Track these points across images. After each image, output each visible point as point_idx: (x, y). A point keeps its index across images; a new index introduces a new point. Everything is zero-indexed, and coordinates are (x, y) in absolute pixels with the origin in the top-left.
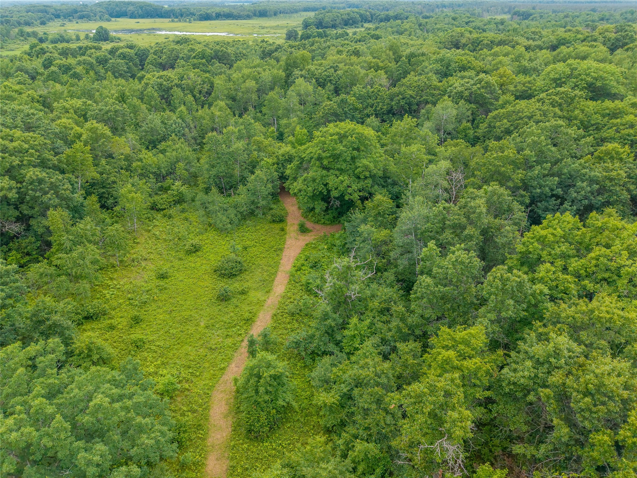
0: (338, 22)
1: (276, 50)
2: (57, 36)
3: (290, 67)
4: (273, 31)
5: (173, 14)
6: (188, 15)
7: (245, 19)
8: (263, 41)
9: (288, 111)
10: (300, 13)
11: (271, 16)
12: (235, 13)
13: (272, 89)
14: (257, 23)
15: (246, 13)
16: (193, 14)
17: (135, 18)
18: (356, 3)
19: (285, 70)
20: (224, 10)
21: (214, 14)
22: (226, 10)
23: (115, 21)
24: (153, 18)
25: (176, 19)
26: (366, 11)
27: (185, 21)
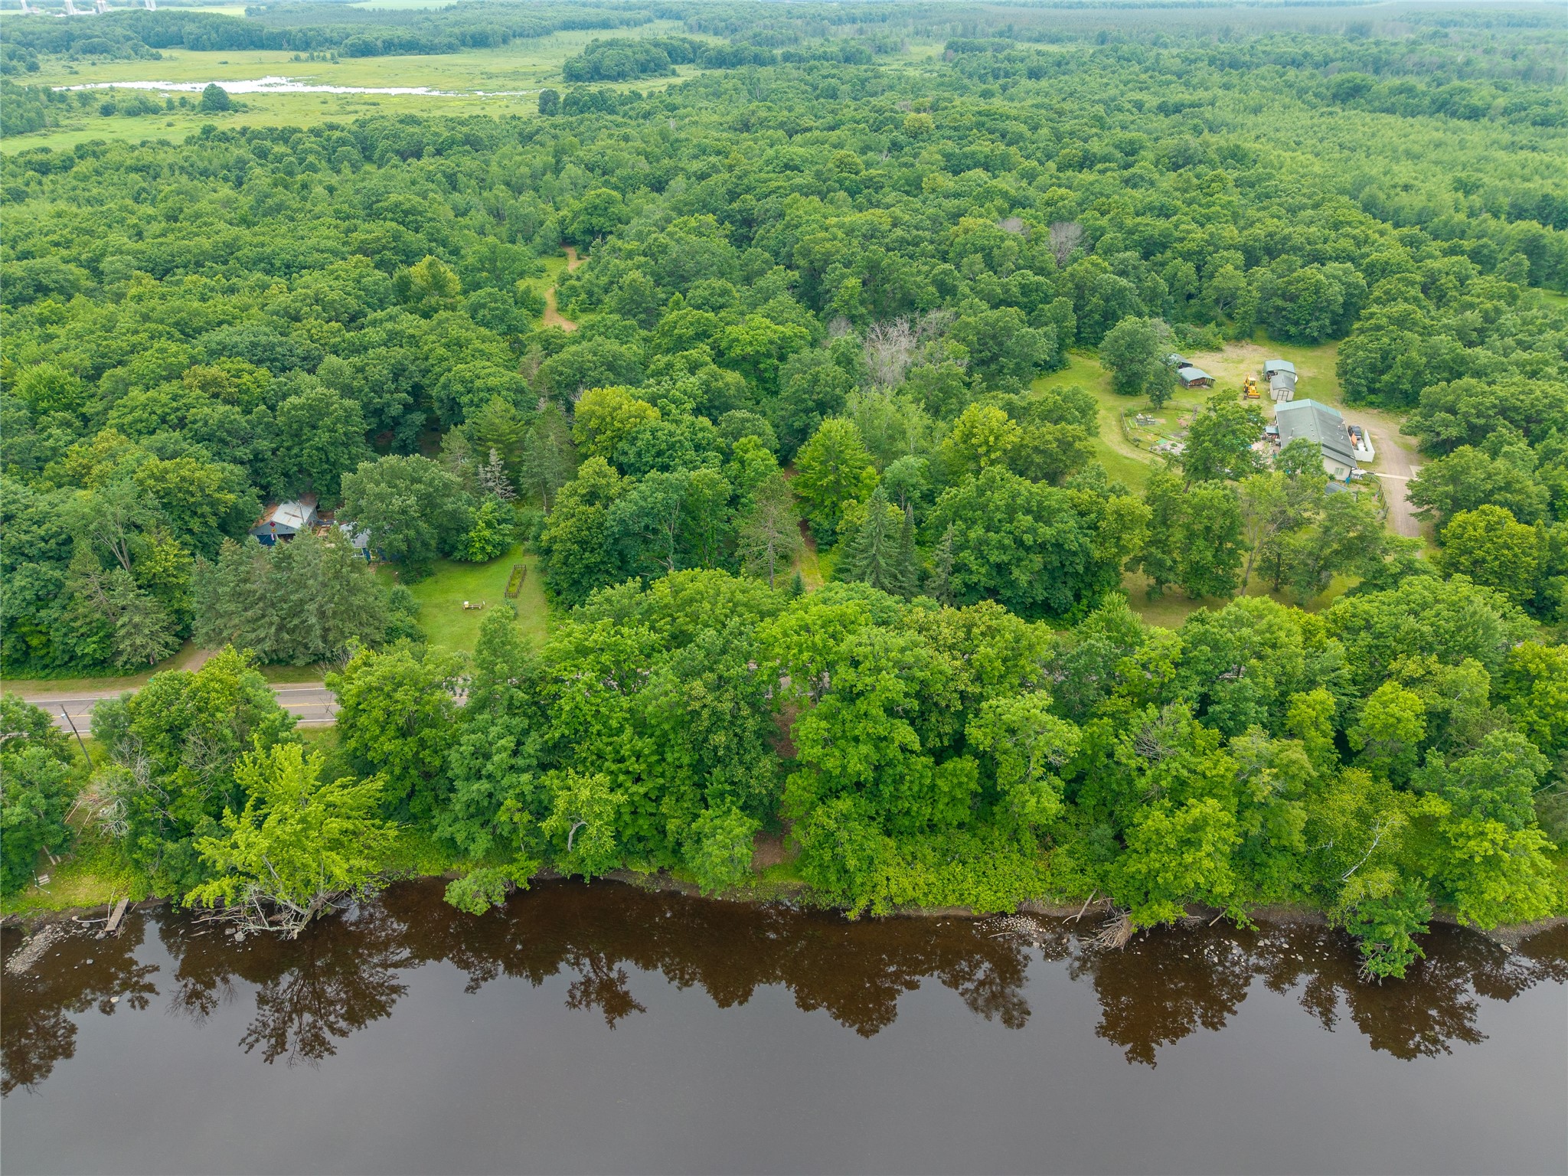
0: (627, 68)
1: (537, 132)
2: (137, 103)
3: (559, 154)
4: (511, 84)
5: (288, 42)
6: (320, 44)
7: (443, 53)
8: (514, 117)
9: (562, 191)
10: (556, 33)
11: (496, 45)
12: (424, 41)
13: (545, 173)
14: (471, 62)
15: (446, 41)
16: (330, 42)
17: (204, 49)
18: (675, 8)
19: (554, 156)
20: (399, 33)
21: (379, 43)
22: (402, 33)
23: (171, 58)
24: (244, 49)
25: (303, 55)
26: (684, 40)
27: (324, 59)
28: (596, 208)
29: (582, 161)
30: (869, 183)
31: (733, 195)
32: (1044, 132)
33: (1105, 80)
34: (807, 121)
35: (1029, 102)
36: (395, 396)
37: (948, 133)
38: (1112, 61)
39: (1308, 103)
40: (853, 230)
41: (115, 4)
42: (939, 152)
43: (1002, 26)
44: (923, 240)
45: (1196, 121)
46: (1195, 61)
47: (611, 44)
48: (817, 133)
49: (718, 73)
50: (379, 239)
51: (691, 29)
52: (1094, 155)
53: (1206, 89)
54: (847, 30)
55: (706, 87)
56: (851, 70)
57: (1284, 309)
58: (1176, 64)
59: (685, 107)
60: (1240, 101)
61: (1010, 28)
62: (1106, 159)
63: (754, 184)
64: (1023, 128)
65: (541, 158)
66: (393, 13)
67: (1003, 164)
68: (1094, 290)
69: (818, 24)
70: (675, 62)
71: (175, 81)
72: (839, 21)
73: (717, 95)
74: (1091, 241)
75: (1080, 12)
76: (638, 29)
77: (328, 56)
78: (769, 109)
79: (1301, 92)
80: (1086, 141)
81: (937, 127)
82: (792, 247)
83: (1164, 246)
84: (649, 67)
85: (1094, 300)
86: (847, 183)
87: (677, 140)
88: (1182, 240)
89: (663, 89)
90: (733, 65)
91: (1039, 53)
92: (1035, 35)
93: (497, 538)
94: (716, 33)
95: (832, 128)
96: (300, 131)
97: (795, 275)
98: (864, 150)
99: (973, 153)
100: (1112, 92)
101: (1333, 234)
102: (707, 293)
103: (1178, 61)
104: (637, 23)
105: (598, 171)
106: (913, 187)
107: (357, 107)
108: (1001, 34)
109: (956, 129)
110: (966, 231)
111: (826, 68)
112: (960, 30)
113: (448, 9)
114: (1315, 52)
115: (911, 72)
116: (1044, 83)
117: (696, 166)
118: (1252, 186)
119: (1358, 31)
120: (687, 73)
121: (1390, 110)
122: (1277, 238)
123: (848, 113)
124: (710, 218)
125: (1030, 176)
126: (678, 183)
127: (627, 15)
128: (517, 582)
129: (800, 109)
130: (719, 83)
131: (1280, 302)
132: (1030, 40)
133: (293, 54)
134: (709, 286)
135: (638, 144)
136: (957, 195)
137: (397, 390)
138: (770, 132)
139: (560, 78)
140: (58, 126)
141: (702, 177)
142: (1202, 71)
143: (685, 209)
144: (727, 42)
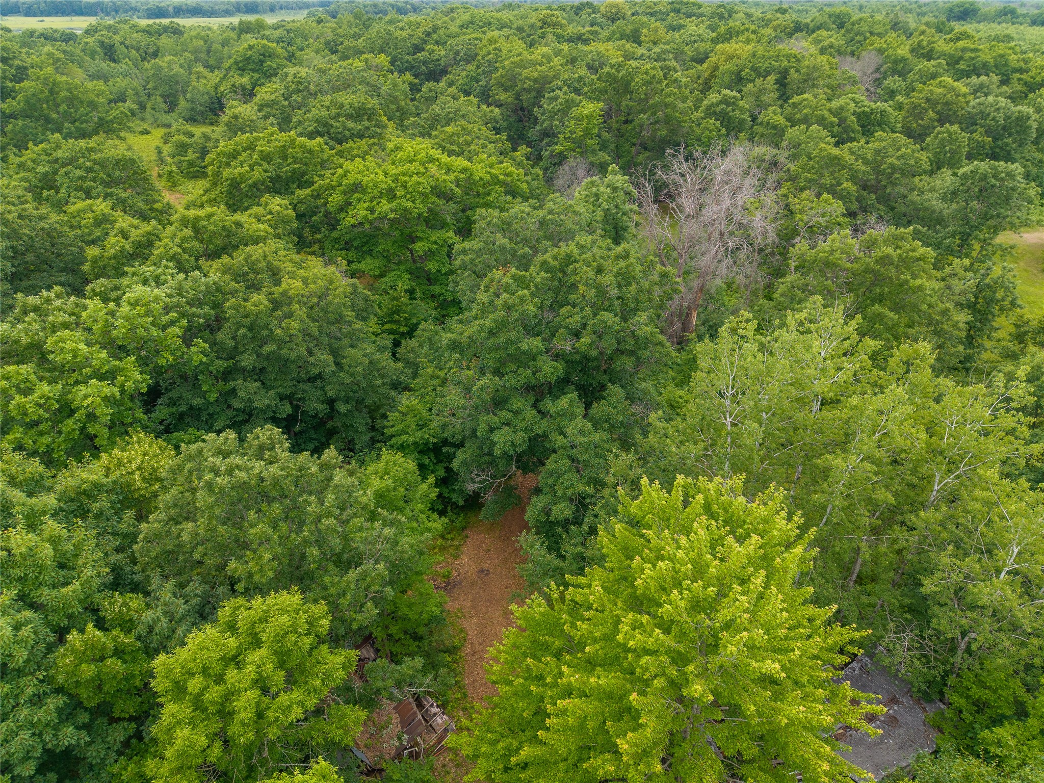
5: (102, 10)
6: (126, 11)
12: (206, 7)
15: (223, 7)
17: (35, 15)
21: (171, 9)
24: (67, 15)
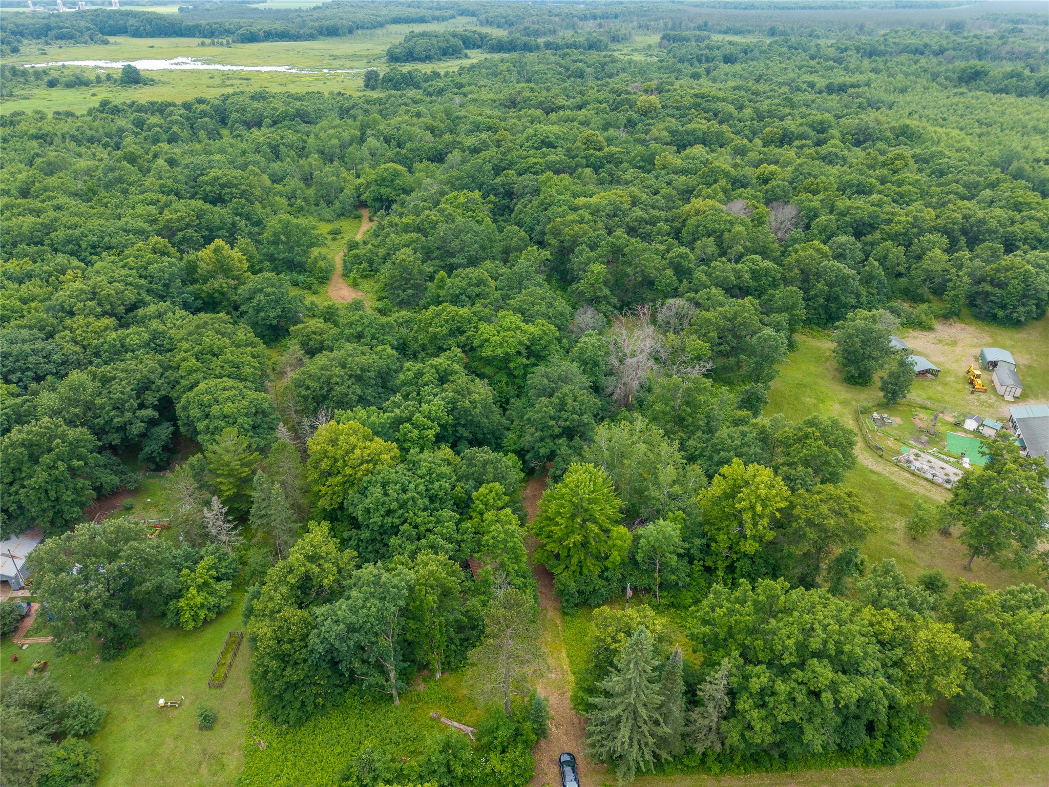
0: (432, 52)
1: (353, 107)
2: (73, 78)
3: (363, 128)
4: (350, 63)
5: (199, 32)
6: (221, 33)
7: (306, 40)
8: (340, 94)
9: (362, 160)
10: (387, 26)
11: (344, 34)
12: (293, 32)
13: (351, 145)
14: (324, 47)
15: (308, 31)
16: (229, 32)
18: (472, 8)
19: (361, 130)
20: (276, 26)
21: (261, 33)
22: (279, 26)
23: (116, 43)
24: (169, 37)
25: (207, 41)
26: (474, 32)
27: (222, 44)
28: (384, 180)
29: (382, 133)
30: (610, 159)
31: (498, 170)
32: (748, 111)
33: (784, 65)
34: (561, 101)
35: (731, 84)
36: (138, 413)
37: (672, 112)
38: (784, 49)
39: (940, 84)
40: (598, 211)
41: (93, 4)
42: (666, 129)
43: (700, 22)
44: (658, 219)
45: (860, 100)
46: (846, 50)
47: (423, 35)
48: (568, 112)
49: (497, 56)
50: (182, 218)
51: (481, 24)
52: (792, 133)
53: (861, 73)
54: (590, 25)
55: (487, 68)
56: (594, 56)
57: (994, 295)
58: (832, 52)
59: (470, 85)
60: (891, 83)
61: (706, 24)
62: (802, 137)
63: (515, 160)
64: (731, 109)
65: (350, 130)
66: (278, 11)
67: (717, 139)
68: (818, 275)
69: (570, 20)
70: (467, 47)
71: (113, 60)
72: (584, 18)
73: (495, 75)
74: (807, 221)
75: (753, 12)
76: (445, 23)
77: (225, 42)
78: (532, 90)
79: (935, 77)
80: (782, 119)
81: (663, 107)
82: (545, 226)
83: (873, 227)
84: (448, 52)
85: (819, 285)
86: (592, 159)
87: (458, 118)
88: (889, 222)
89: (456, 69)
90: (509, 51)
91: (730, 43)
92: (724, 28)
93: (212, 600)
94: (499, 26)
95: (580, 108)
96: (174, 105)
97: (546, 254)
98: (606, 127)
99: (694, 130)
100: (792, 75)
101: (1018, 217)
102: (464, 283)
103: (833, 49)
104: (444, 19)
105: (393, 143)
106: (647, 164)
107: (234, 82)
108: (699, 28)
109: (678, 108)
110: (698, 212)
111: (576, 54)
112: (670, 25)
113: (315, 9)
114: (932, 43)
115: (638, 58)
116: (737, 67)
117: (470, 141)
118: (927, 162)
119: (956, 27)
120: (476, 57)
121: (1005, 91)
122: (972, 220)
123: (592, 94)
124: (477, 194)
125: (741, 152)
126: (455, 156)
127: (438, 13)
128: (229, 656)
129: (555, 90)
130: (496, 66)
131: (989, 288)
132: (720, 32)
133: (199, 40)
134: (467, 275)
135: (427, 120)
136: (684, 172)
137: (142, 406)
138: (532, 111)
139: (385, 59)
140: (11, 95)
141: (475, 151)
142: (853, 59)
143: (457, 183)
144: (505, 33)
